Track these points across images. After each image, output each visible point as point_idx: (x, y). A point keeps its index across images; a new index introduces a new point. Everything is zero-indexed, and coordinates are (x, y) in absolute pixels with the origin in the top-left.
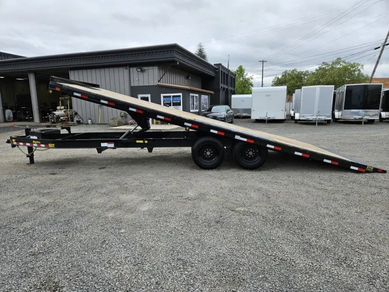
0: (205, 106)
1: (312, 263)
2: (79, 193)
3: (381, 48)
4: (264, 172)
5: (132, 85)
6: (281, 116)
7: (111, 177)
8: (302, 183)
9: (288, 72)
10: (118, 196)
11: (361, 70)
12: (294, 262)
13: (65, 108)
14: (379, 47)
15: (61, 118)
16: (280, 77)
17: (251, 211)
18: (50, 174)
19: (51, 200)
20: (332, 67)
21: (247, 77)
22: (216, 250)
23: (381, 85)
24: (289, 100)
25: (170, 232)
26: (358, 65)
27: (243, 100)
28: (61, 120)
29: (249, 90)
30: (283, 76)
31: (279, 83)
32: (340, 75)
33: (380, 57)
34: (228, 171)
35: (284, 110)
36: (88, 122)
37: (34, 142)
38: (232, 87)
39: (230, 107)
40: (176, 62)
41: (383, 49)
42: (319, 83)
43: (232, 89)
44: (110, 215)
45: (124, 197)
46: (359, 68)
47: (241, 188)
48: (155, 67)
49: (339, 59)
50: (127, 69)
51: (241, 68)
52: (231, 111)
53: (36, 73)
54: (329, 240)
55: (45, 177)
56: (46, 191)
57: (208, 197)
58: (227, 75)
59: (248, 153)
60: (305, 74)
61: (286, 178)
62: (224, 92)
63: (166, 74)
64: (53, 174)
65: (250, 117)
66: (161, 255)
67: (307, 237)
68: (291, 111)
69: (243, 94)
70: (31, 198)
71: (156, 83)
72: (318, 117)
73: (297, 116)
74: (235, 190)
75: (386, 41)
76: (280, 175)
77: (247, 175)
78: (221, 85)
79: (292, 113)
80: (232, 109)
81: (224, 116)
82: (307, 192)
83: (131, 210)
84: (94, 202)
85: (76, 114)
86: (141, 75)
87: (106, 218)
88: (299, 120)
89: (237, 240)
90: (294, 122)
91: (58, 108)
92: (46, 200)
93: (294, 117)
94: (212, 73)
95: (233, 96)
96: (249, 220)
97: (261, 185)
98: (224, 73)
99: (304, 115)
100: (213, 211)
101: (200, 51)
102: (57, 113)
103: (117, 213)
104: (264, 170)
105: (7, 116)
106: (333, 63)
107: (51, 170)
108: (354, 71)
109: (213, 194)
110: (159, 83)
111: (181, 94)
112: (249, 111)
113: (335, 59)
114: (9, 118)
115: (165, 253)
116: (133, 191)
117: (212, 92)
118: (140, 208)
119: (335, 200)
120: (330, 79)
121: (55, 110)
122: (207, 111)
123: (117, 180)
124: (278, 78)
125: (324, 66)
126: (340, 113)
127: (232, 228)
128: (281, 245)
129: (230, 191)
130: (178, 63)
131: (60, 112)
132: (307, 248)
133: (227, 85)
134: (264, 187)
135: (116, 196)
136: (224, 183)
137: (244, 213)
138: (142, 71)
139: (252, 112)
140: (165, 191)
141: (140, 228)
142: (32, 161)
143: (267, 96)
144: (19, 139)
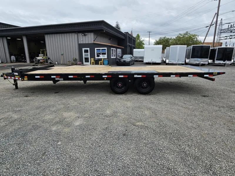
0: (119, 55)
1: (189, 171)
2: (38, 111)
3: (209, 26)
4: (152, 96)
5: (79, 43)
6: (159, 61)
7: (61, 99)
8: (175, 104)
9: (162, 38)
10: (62, 113)
11: (198, 38)
12: (177, 171)
13: (43, 55)
14: (208, 26)
15: (41, 61)
16: (158, 40)
17: (146, 125)
18: (25, 96)
19: (19, 116)
20: (184, 36)
21: (141, 40)
22: (123, 160)
23: (210, 46)
24: (163, 52)
25: (91, 144)
26: (196, 35)
27: (139, 52)
28: (41, 62)
29: (142, 47)
30: (159, 40)
31: (157, 43)
32: (187, 41)
33: (208, 31)
34: (131, 95)
35: (161, 58)
36: (55, 63)
37: (16, 76)
38: (134, 45)
39: (133, 56)
40: (103, 30)
41: (210, 27)
42: (177, 44)
43: (134, 46)
44: (54, 128)
45: (66, 114)
46: (197, 37)
47: (139, 107)
48: (91, 33)
49: (187, 32)
50: (76, 34)
51: (138, 35)
52: (133, 58)
53: (27, 36)
54: (197, 149)
55: (21, 98)
56: (18, 109)
57: (119, 114)
58: (131, 38)
59: (143, 85)
60: (170, 40)
61: (165, 100)
62: (130, 48)
63: (98, 37)
64: (27, 96)
65: (143, 61)
66: (83, 166)
67: (183, 147)
68: (164, 58)
69: (139, 49)
70: (7, 114)
71: (92, 42)
72: (178, 62)
73: (167, 61)
74: (136, 109)
75: (212, 23)
76: (161, 98)
77: (142, 97)
78: (128, 44)
79: (164, 59)
80: (134, 57)
81: (129, 61)
82: (178, 110)
83: (68, 125)
84: (46, 118)
85: (49, 58)
86: (84, 37)
87: (51, 131)
88: (168, 63)
89: (137, 151)
90: (165, 64)
91: (40, 55)
92: (15, 116)
93: (166, 61)
94: (123, 37)
95: (134, 50)
96: (144, 133)
97: (151, 105)
98: (130, 37)
99: (171, 61)
100: (122, 126)
101: (117, 26)
102: (38, 58)
103: (59, 127)
104: (152, 94)
105: (12, 59)
106: (184, 34)
107: (26, 94)
108: (194, 38)
109: (122, 112)
110: (94, 42)
111: (106, 48)
112: (143, 58)
113: (185, 32)
114: (13, 60)
115: (86, 164)
116: (72, 110)
117: (123, 47)
118: (74, 123)
119: (195, 116)
120: (182, 42)
121: (38, 56)
122: (121, 58)
123: (64, 101)
124: (157, 41)
125: (180, 36)
126: (189, 60)
127: (134, 140)
128: (166, 155)
129: (133, 110)
130: (105, 31)
131: (40, 58)
132: (184, 156)
133: (131, 44)
134: (153, 106)
135: (61, 113)
136: (129, 104)
137: (142, 127)
138: (85, 35)
139: (144, 59)
140: (92, 110)
141: (72, 140)
142: (17, 87)
143: (152, 50)
144: (8, 75)
